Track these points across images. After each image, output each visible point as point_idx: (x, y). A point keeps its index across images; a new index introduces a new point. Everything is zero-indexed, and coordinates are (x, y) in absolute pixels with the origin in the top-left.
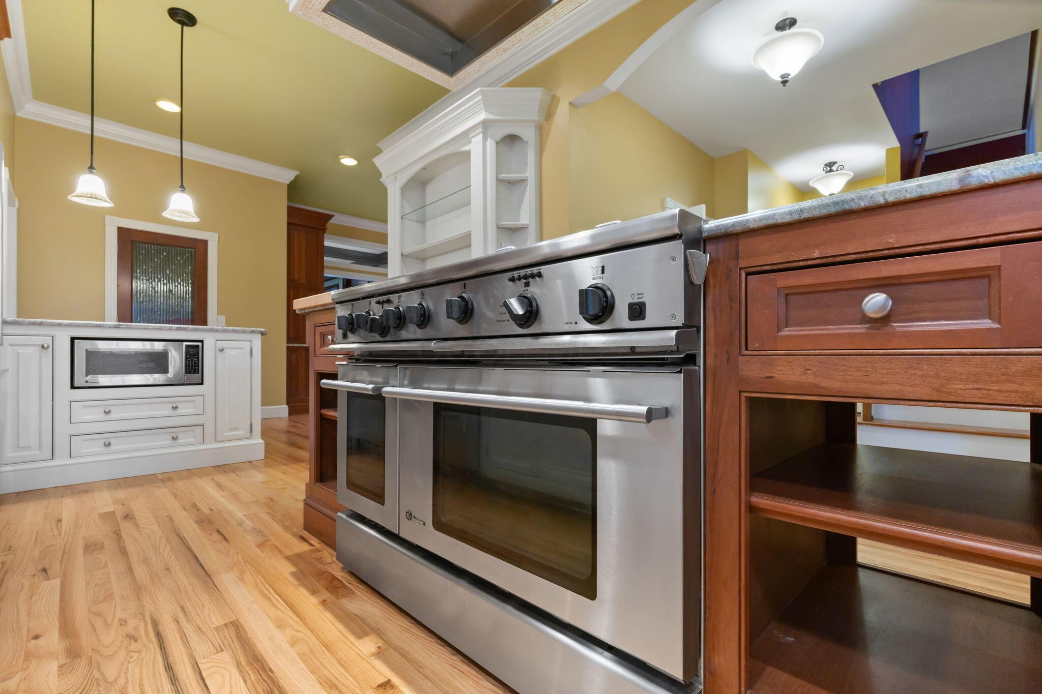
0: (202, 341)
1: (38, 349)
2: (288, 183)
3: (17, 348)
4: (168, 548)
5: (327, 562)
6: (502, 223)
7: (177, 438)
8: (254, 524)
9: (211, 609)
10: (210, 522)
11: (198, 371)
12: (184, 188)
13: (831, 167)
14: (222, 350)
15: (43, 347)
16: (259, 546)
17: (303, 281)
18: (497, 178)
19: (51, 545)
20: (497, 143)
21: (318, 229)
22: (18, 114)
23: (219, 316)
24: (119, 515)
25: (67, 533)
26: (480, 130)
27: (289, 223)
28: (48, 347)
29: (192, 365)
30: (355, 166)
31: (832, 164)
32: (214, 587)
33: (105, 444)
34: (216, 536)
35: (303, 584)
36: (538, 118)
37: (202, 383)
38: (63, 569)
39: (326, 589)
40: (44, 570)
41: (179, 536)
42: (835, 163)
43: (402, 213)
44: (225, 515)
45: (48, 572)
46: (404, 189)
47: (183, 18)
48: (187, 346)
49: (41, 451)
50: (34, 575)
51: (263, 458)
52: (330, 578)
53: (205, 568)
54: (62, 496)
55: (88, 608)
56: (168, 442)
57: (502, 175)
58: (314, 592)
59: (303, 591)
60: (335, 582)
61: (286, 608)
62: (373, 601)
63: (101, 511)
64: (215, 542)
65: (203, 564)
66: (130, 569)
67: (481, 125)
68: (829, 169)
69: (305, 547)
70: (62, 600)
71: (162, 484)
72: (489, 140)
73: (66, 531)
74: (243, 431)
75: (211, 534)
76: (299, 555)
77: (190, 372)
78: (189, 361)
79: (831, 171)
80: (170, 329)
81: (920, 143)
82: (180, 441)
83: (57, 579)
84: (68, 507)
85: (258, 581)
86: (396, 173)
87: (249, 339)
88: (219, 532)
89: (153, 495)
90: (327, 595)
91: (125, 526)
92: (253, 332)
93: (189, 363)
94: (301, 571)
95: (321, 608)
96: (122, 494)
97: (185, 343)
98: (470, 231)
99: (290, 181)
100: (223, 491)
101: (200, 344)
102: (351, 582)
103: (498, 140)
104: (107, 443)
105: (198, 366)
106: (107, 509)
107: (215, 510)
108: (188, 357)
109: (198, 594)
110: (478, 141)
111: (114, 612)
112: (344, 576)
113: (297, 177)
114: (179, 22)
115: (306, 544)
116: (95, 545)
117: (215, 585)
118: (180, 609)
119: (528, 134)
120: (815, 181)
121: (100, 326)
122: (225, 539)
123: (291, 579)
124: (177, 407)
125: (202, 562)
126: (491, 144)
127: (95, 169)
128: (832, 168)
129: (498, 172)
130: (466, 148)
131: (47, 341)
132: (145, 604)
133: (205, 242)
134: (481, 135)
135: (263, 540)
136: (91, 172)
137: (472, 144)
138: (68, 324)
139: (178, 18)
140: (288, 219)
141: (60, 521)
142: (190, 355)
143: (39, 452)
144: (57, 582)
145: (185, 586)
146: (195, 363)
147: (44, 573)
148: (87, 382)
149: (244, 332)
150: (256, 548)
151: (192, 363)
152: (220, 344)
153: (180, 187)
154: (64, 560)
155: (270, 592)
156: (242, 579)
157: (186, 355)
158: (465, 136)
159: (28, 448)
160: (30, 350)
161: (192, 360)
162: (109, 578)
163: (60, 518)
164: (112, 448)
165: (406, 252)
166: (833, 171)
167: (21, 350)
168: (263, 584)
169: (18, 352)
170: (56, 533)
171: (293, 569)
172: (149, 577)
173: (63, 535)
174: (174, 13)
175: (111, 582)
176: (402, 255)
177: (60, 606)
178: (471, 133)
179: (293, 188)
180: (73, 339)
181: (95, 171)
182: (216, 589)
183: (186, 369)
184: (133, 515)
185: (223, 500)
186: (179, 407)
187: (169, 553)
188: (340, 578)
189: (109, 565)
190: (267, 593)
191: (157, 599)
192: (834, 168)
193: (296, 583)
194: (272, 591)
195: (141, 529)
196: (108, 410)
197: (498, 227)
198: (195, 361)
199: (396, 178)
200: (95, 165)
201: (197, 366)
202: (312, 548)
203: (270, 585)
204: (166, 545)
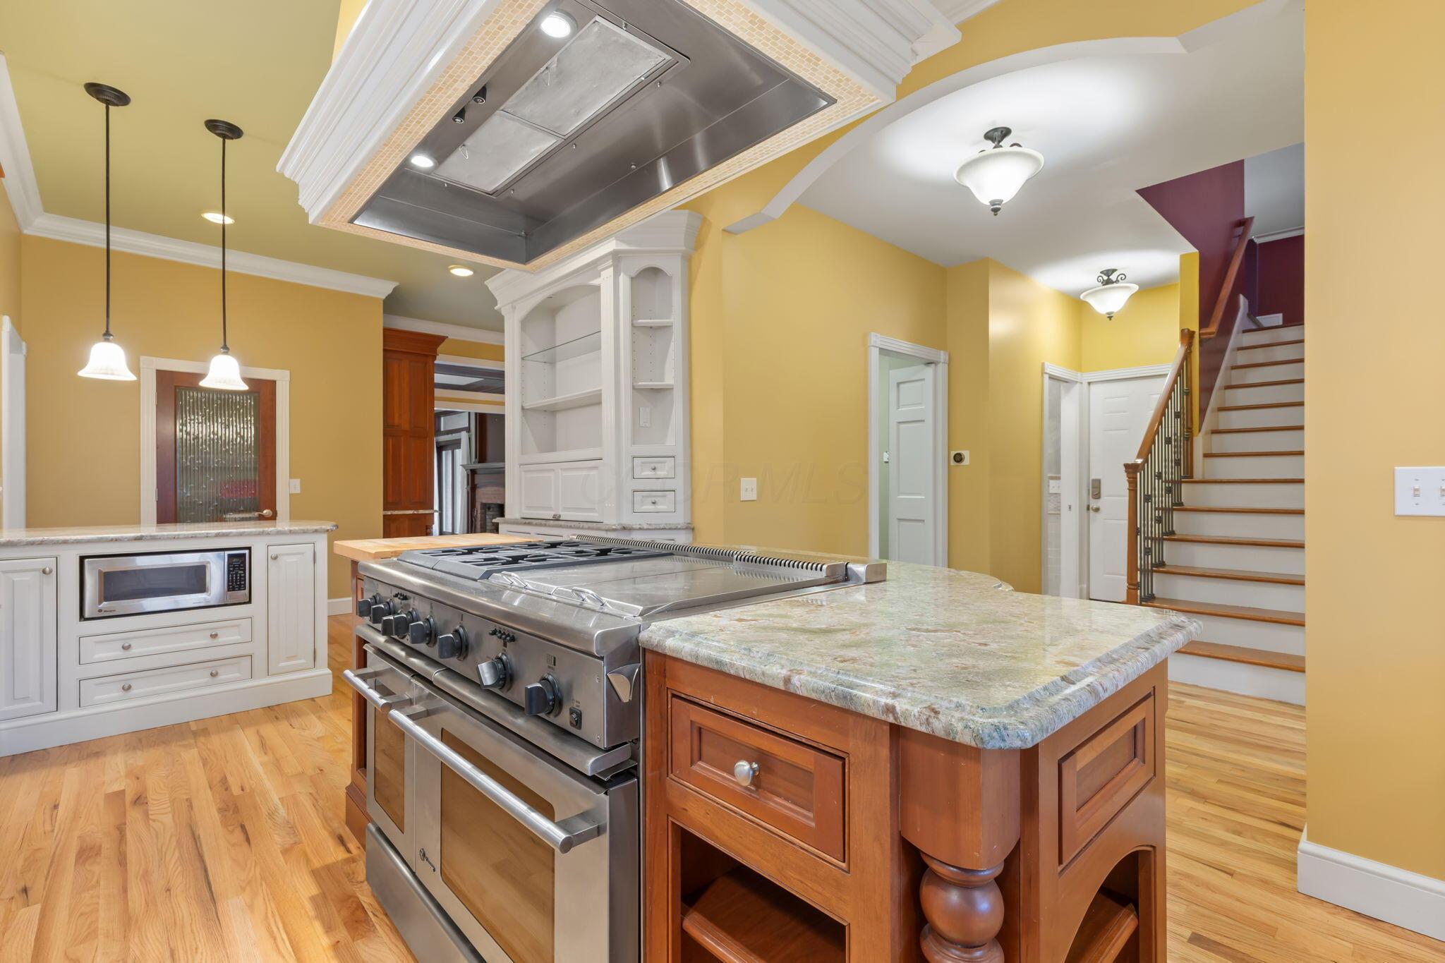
0: (249, 549)
1: (38, 574)
2: (384, 298)
3: (10, 575)
4: (177, 854)
5: (358, 880)
6: (640, 383)
7: (217, 673)
8: (288, 814)
9: (205, 954)
10: (237, 810)
11: (245, 587)
12: (228, 349)
13: (1108, 276)
14: (275, 558)
15: (44, 572)
16: (286, 852)
17: (406, 426)
18: (632, 324)
19: (39, 849)
20: (632, 279)
21: (426, 356)
22: (26, 232)
23: (291, 480)
24: (129, 798)
25: (62, 828)
26: (610, 262)
27: (385, 350)
28: (51, 571)
29: (236, 579)
30: (470, 276)
31: (1110, 272)
32: (216, 919)
33: (123, 688)
34: (238, 832)
35: (320, 916)
36: (684, 248)
37: (250, 602)
38: (46, 889)
39: (345, 924)
40: (25, 891)
41: (193, 834)
42: (1114, 271)
43: (522, 353)
44: (257, 798)
45: (30, 893)
46: (525, 323)
47: (227, 131)
48: (230, 556)
49: (43, 702)
50: (12, 898)
51: (331, 692)
52: (354, 905)
53: (213, 889)
54: (66, 764)
55: (66, 951)
56: (206, 680)
57: (640, 321)
58: (329, 929)
59: (318, 927)
60: (359, 913)
61: (290, 954)
62: (393, 943)
63: (110, 790)
64: (234, 845)
65: (212, 882)
66: (125, 890)
67: (611, 256)
68: (1105, 278)
69: (341, 855)
70: (37, 939)
71: (192, 741)
72: (622, 274)
73: (60, 825)
74: (306, 660)
75: (232, 832)
76: (328, 868)
77: (234, 589)
78: (232, 575)
79: (1108, 282)
80: (207, 537)
81: (1240, 234)
82: (221, 677)
83: (36, 906)
84: (70, 780)
85: (269, 909)
86: (514, 302)
87: (312, 541)
88: (243, 827)
89: (177, 761)
90: (342, 934)
91: (134, 815)
92: (316, 531)
93: (232, 577)
94: (324, 894)
95: (330, 954)
96: (139, 759)
97: (227, 553)
98: (601, 390)
99: (387, 295)
100: (266, 753)
101: (247, 552)
102: (376, 913)
103: (633, 275)
104: (126, 686)
105: (245, 580)
106: (116, 787)
107: (247, 789)
108: (232, 569)
109: (195, 931)
110: (608, 273)
111: (94, 957)
112: (372, 903)
113: (395, 290)
114: (219, 135)
115: (342, 848)
116: (92, 848)
117: (217, 917)
118: (169, 954)
119: (672, 267)
120: (1087, 295)
121: (116, 540)
122: (248, 840)
123: (308, 906)
124: (216, 635)
125: (211, 878)
126: (624, 281)
127: (111, 335)
128: (1110, 277)
129: (634, 316)
130: (595, 282)
131: (49, 564)
132: (132, 946)
133: (273, 383)
134: (611, 269)
135: (292, 842)
136: (107, 340)
137: (602, 278)
138: (75, 540)
139: (217, 132)
140: (384, 346)
141: (56, 807)
142: (234, 567)
143: (40, 703)
144: (36, 909)
145: (183, 917)
146: (241, 577)
147: (24, 894)
148: (100, 611)
149: (304, 532)
150: (281, 855)
151: (236, 577)
152: (274, 551)
153: (222, 348)
154: (51, 872)
155: (278, 928)
156: (251, 907)
157: (229, 568)
158: (593, 267)
159: (26, 699)
160: (27, 577)
161: (236, 574)
162: (98, 903)
163: (56, 803)
164: (134, 691)
165: (527, 406)
166: (1113, 282)
167: (17, 578)
168: (273, 916)
169: (13, 581)
170: (48, 828)
171: (314, 890)
172: (144, 902)
173: (56, 831)
174: (212, 125)
175: (98, 911)
176: (523, 408)
177: (35, 946)
178: (601, 264)
179: (392, 304)
180: (82, 559)
181: (112, 337)
182: (217, 922)
183: (229, 585)
184: (146, 797)
185: (260, 769)
186: (219, 635)
187: (175, 863)
188: (366, 906)
189: (102, 883)
190: (275, 929)
191: (146, 937)
192: (1113, 277)
193: (312, 913)
194: (281, 926)
195: (151, 822)
196: (127, 645)
197: (634, 388)
198: (240, 574)
199: (514, 308)
200: (111, 331)
201: (243, 581)
202: (347, 855)
203: (281, 917)
204: (174, 850)
